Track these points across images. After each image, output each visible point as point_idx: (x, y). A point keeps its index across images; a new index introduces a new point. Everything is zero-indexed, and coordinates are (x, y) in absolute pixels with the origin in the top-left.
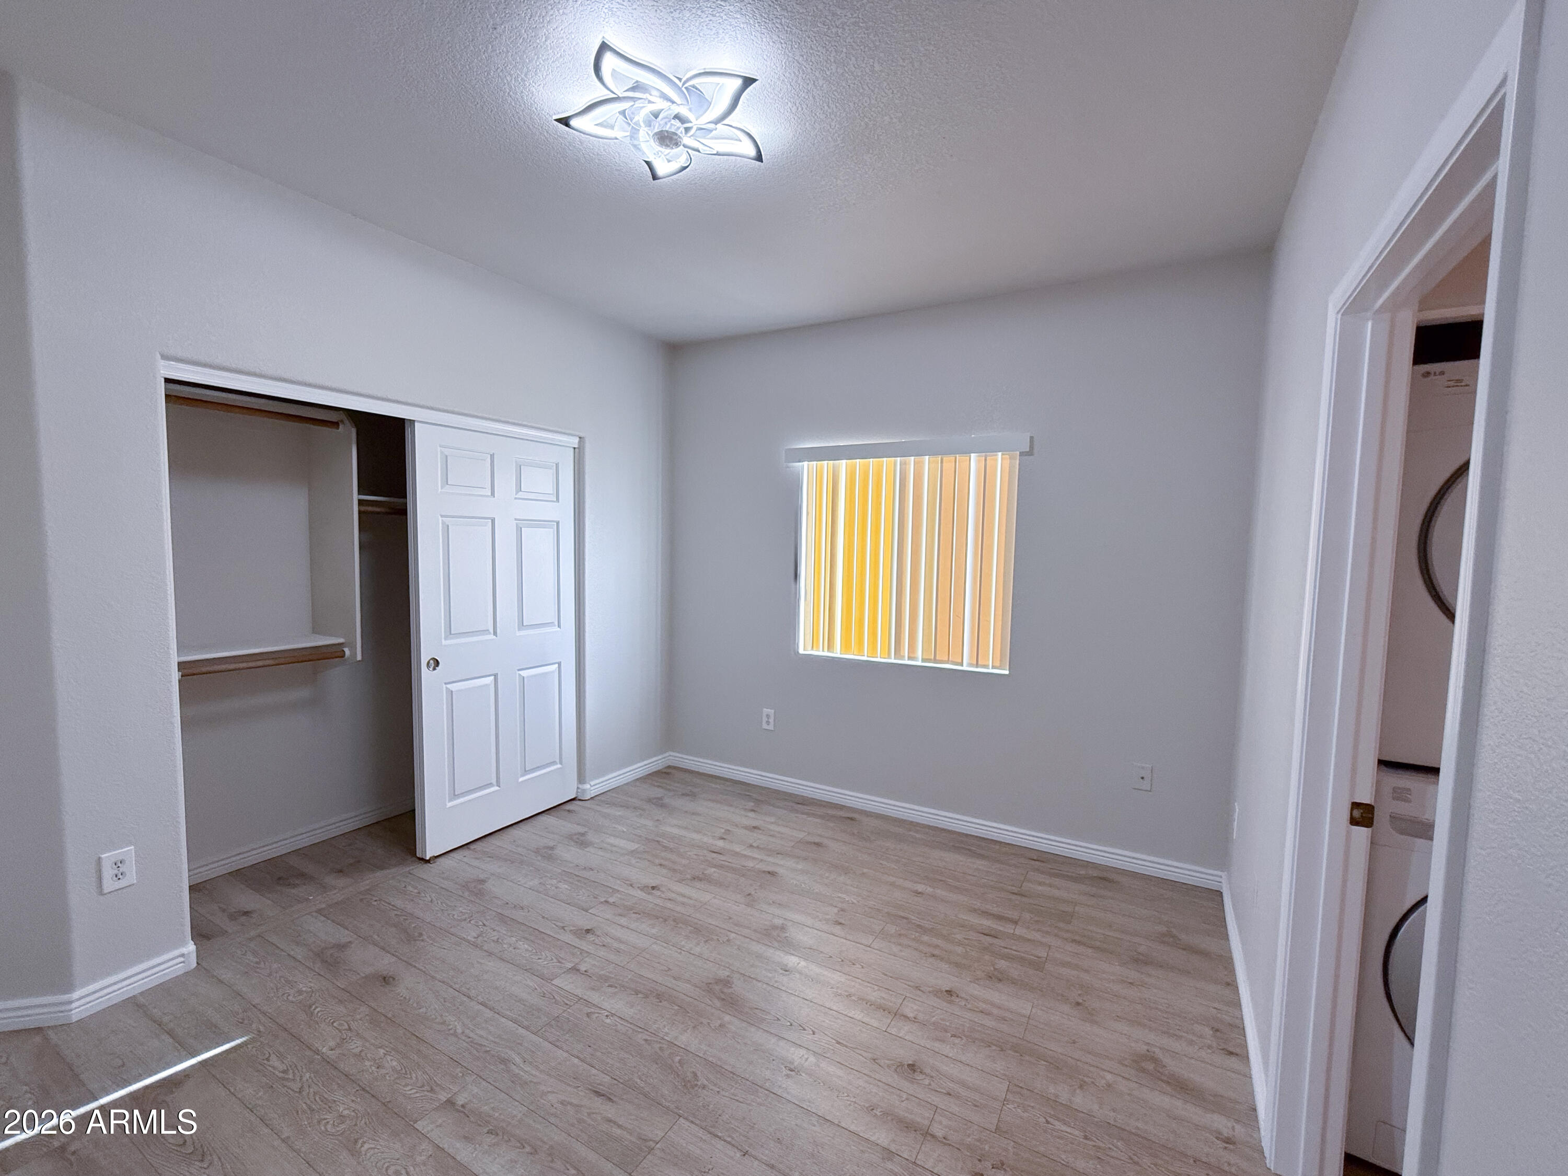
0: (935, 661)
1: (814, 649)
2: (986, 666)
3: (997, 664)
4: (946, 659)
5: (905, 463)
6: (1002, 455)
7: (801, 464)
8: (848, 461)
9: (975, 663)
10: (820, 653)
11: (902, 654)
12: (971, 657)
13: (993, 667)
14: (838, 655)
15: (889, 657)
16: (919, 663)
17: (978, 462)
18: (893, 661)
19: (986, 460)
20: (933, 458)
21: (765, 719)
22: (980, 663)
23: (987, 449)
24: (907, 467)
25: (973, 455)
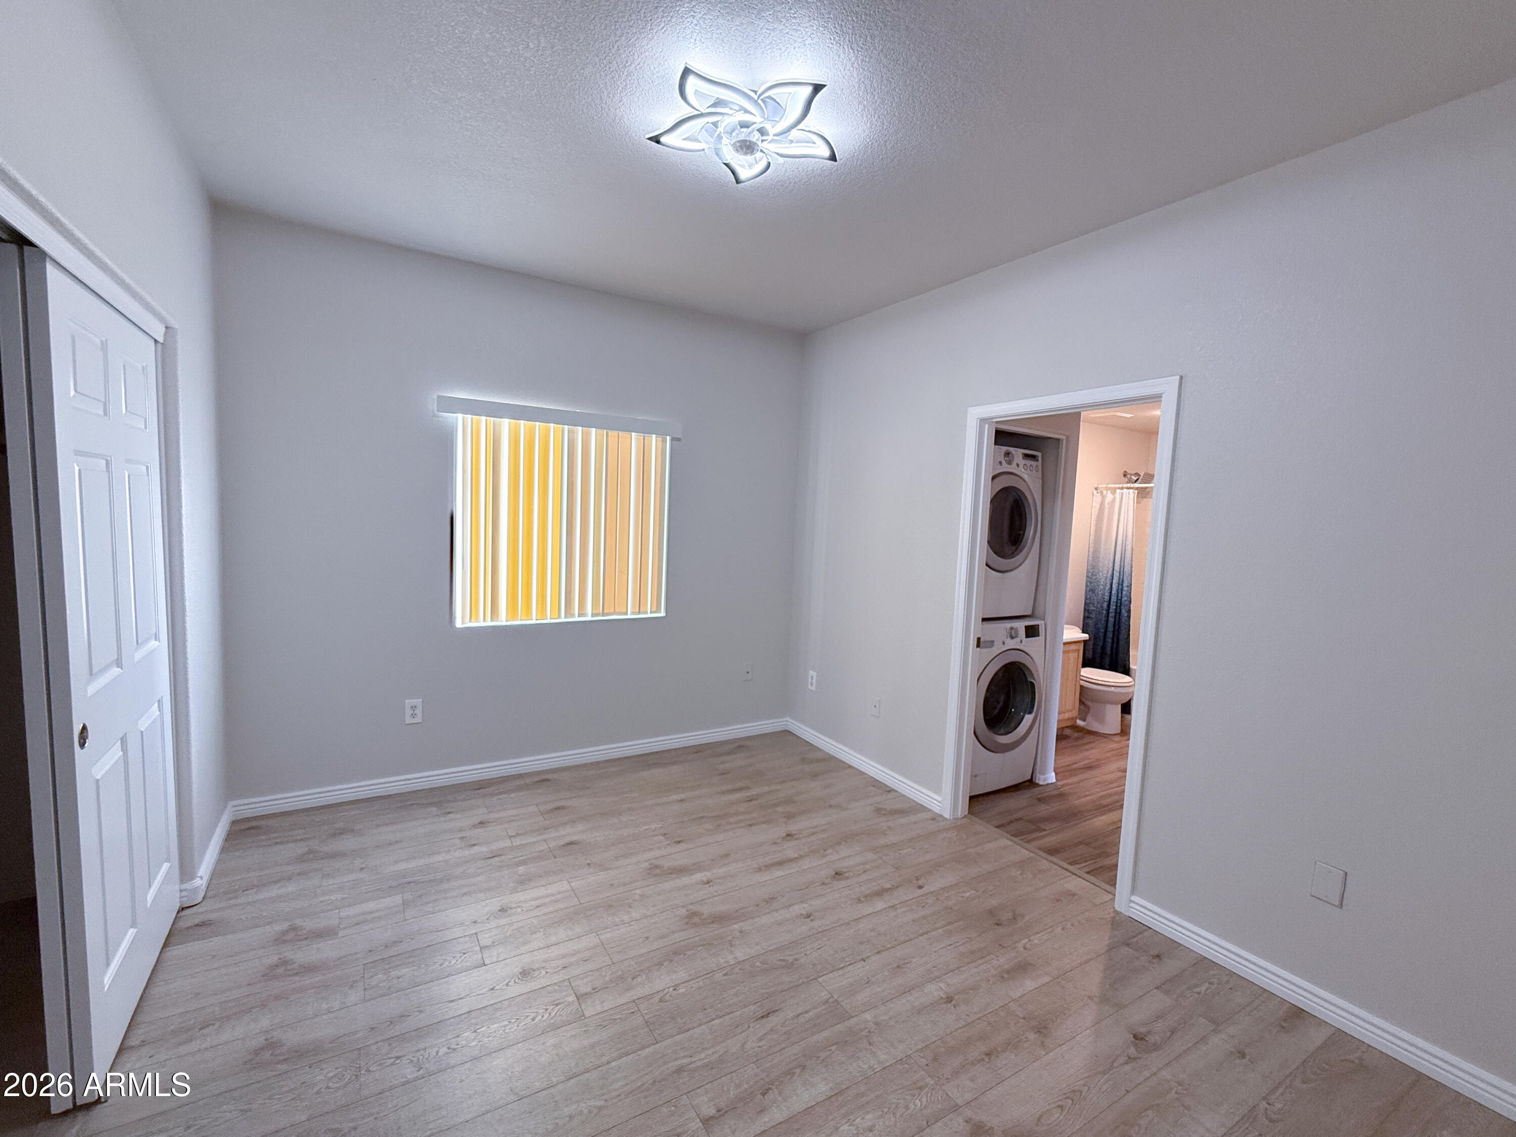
0: (603, 615)
1: (473, 620)
2: (646, 613)
3: (654, 609)
4: (613, 611)
5: (573, 433)
6: (656, 437)
7: (456, 415)
8: (512, 421)
9: (638, 611)
10: (482, 624)
11: (572, 612)
12: (633, 606)
13: (651, 612)
14: (504, 623)
15: (559, 617)
16: (589, 618)
17: (637, 439)
18: (563, 620)
19: (644, 439)
20: (599, 431)
21: (408, 712)
22: (641, 611)
23: (646, 429)
24: (575, 435)
25: (633, 434)
